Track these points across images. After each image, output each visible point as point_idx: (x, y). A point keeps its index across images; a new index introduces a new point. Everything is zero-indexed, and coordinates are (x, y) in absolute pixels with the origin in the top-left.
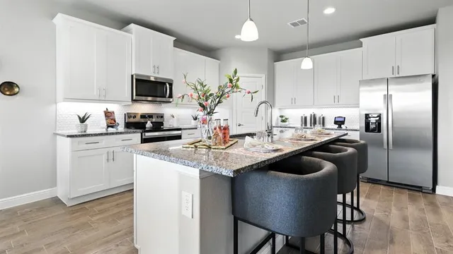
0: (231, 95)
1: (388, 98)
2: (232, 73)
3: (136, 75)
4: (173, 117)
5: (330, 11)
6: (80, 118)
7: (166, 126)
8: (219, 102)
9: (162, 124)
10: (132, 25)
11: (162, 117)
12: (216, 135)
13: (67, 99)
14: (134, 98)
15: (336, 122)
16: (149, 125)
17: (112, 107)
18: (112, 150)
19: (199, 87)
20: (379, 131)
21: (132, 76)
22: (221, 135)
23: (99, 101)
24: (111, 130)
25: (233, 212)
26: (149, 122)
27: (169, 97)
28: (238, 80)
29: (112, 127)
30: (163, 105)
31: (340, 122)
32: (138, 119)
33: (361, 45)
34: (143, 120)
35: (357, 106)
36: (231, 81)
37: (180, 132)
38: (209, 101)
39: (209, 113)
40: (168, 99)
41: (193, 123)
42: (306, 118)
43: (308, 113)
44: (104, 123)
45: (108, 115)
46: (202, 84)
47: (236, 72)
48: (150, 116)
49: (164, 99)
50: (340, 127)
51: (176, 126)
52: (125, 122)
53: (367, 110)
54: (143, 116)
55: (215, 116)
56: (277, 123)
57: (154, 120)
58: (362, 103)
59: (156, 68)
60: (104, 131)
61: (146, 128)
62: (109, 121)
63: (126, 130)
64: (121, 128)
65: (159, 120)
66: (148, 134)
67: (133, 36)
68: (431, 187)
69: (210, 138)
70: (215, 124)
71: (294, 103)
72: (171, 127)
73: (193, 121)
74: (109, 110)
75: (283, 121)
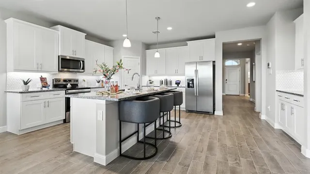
0: (119, 70)
1: (196, 71)
2: (119, 61)
3: (61, 56)
4: (84, 81)
5: (170, 28)
6: (24, 81)
7: (80, 86)
8: (113, 74)
9: (77, 85)
10: (59, 26)
11: (77, 81)
12: (112, 89)
13: (16, 70)
14: (60, 70)
15: (176, 83)
16: (69, 86)
17: (44, 75)
18: (47, 100)
19: (103, 67)
20: (193, 87)
21: (59, 56)
22: (114, 89)
23: (37, 71)
24: (44, 89)
25: (119, 118)
26: (69, 84)
27: (82, 69)
28: (122, 64)
29: (45, 87)
30: (78, 74)
31: (178, 83)
32: (62, 82)
33: (187, 45)
34: (64, 83)
35: (184, 75)
36: (119, 64)
37: (89, 90)
38: (109, 73)
39: (108, 79)
40: (81, 71)
41: (97, 85)
42: (162, 81)
43: (163, 78)
44: (40, 85)
45: (43, 80)
46: (105, 65)
47: (121, 61)
48: (70, 81)
49: (79, 70)
50: (178, 86)
51: (86, 86)
52: (53, 85)
53: (188, 77)
54: (65, 81)
55: (111, 80)
56: (147, 84)
57: (72, 83)
58: (186, 73)
59: (74, 52)
60: (40, 89)
61: (67, 88)
62: (43, 84)
63: (54, 89)
64: (51, 88)
65: (75, 83)
66: (69, 91)
67: (59, 33)
68: (212, 112)
69: (109, 90)
70: (112, 84)
71: (157, 74)
72: (83, 87)
73: (97, 83)
74: (43, 77)
75: (151, 83)
